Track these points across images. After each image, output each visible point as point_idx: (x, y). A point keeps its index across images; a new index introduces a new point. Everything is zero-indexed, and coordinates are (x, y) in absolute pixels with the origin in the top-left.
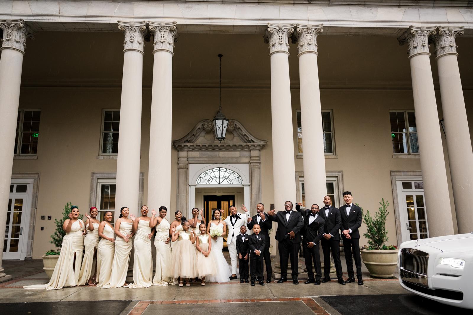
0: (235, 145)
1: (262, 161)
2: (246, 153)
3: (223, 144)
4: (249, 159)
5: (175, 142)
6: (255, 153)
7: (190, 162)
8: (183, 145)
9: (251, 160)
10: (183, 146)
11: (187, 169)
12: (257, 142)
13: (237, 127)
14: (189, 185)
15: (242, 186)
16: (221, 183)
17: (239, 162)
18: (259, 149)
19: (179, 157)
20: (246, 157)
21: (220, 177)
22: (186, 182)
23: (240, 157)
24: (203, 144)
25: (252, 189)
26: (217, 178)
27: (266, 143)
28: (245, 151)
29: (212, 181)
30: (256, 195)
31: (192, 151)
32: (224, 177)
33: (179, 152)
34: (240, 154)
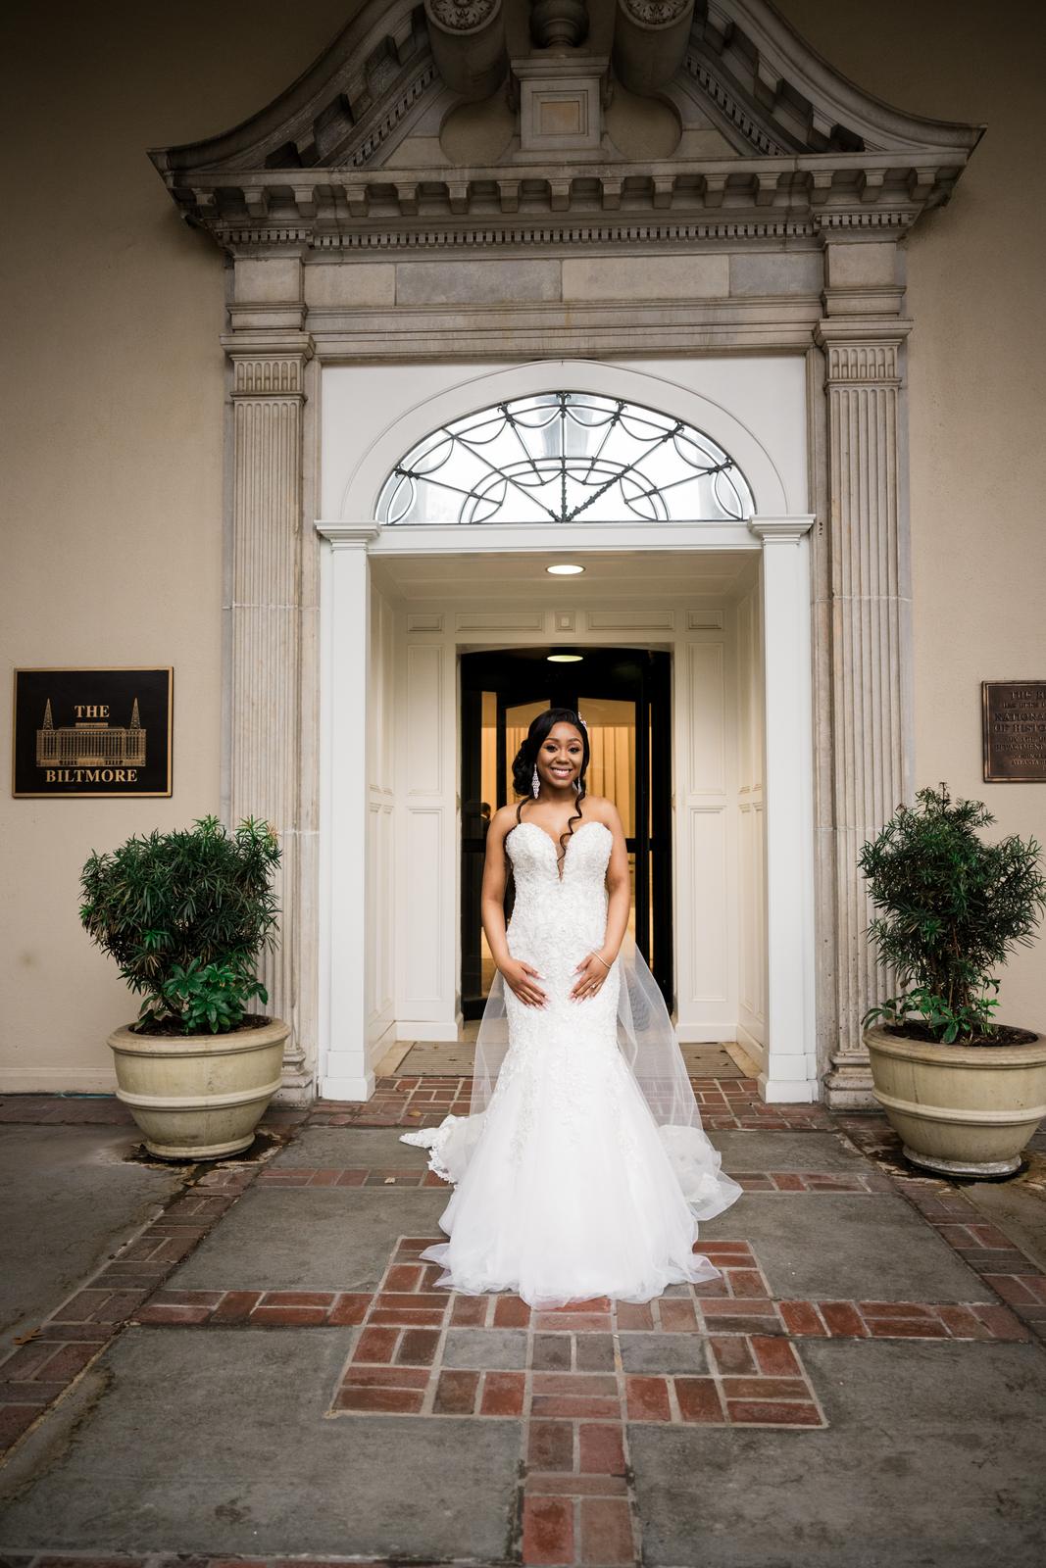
0: (698, 182)
2: (789, 268)
3: (595, 173)
4: (805, 311)
5: (191, 159)
6: (860, 261)
7: (325, 347)
8: (256, 184)
9: (826, 316)
10: (252, 197)
11: (304, 400)
12: (889, 149)
14: (320, 536)
15: (746, 543)
16: (577, 518)
17: (720, 340)
18: (895, 220)
19: (233, 307)
20: (786, 297)
21: (568, 464)
22: (294, 510)
23: (735, 300)
24: (423, 176)
25: (836, 556)
26: (546, 476)
27: (972, 149)
28: (777, 248)
29: (500, 504)
30: (865, 609)
31: (340, 251)
32: (598, 465)
33: (236, 264)
34: (732, 275)
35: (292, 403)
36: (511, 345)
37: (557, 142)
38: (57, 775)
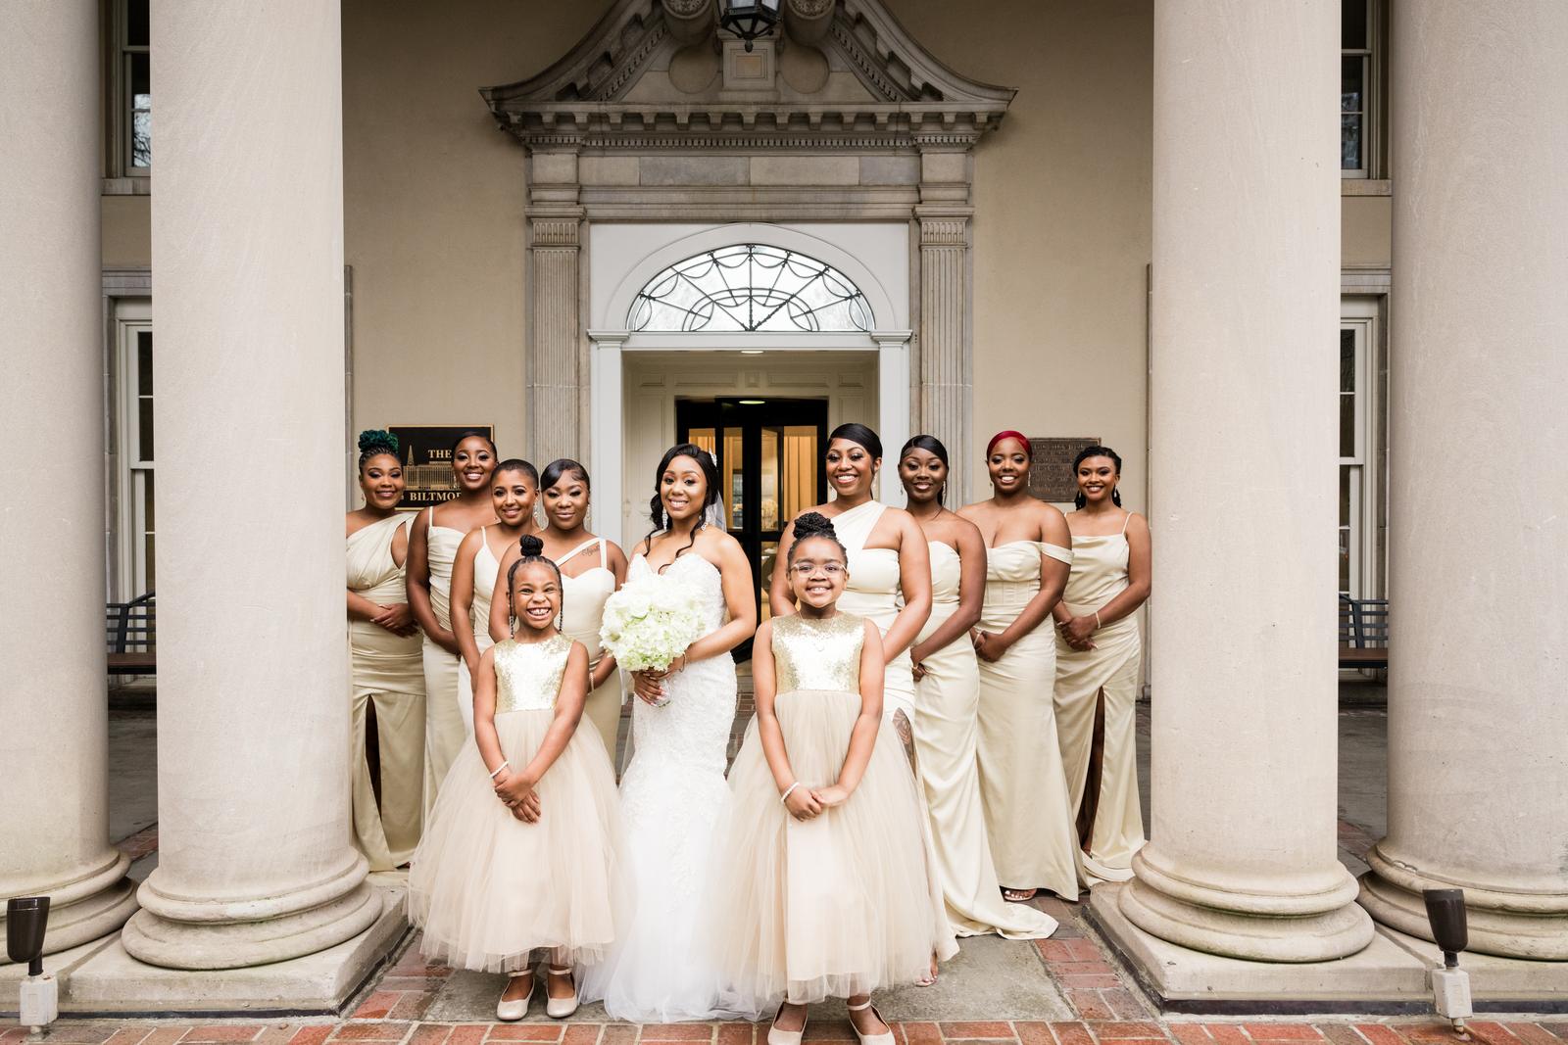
0: (837, 118)
1: (980, 208)
2: (895, 166)
3: (771, 109)
4: (908, 197)
5: (506, 95)
6: (942, 165)
7: (594, 212)
8: (549, 111)
9: (920, 202)
10: (547, 119)
11: (580, 248)
12: (959, 100)
13: (850, 10)
14: (591, 339)
15: (869, 346)
16: (759, 328)
17: (853, 213)
18: (964, 140)
19: (532, 186)
20: (896, 186)
21: (754, 292)
22: (574, 322)
23: (862, 187)
24: (660, 109)
25: (924, 357)
26: (739, 300)
27: (1010, 101)
28: (891, 153)
29: (709, 318)
30: (942, 392)
31: (603, 149)
32: (773, 294)
33: (534, 156)
34: (861, 171)
35: (571, 251)
36: (716, 214)
37: (747, 84)
38: (417, 496)
